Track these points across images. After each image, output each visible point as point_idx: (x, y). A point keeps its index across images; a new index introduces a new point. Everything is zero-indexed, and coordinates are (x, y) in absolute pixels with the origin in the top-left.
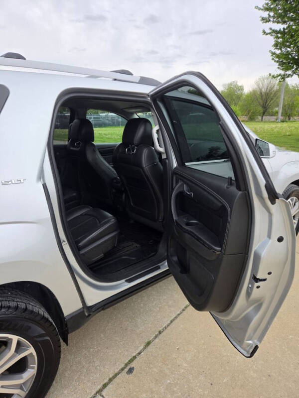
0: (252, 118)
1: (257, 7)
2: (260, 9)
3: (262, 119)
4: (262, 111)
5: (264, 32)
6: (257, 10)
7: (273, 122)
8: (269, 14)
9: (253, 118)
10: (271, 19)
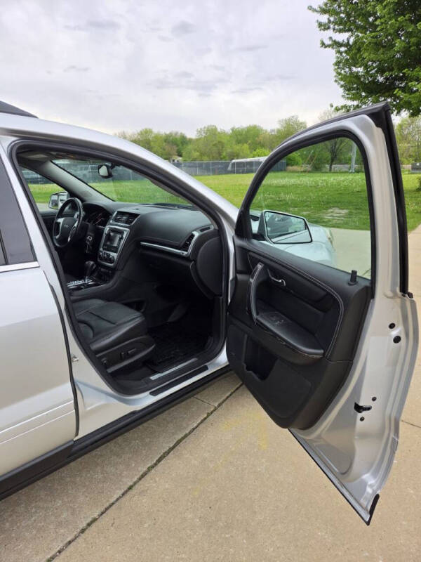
0: (317, 166)
1: (310, 8)
2: (315, 10)
3: (331, 168)
4: (330, 157)
5: (323, 44)
6: (310, 11)
7: (346, 172)
8: (328, 19)
9: (319, 168)
10: (332, 26)
